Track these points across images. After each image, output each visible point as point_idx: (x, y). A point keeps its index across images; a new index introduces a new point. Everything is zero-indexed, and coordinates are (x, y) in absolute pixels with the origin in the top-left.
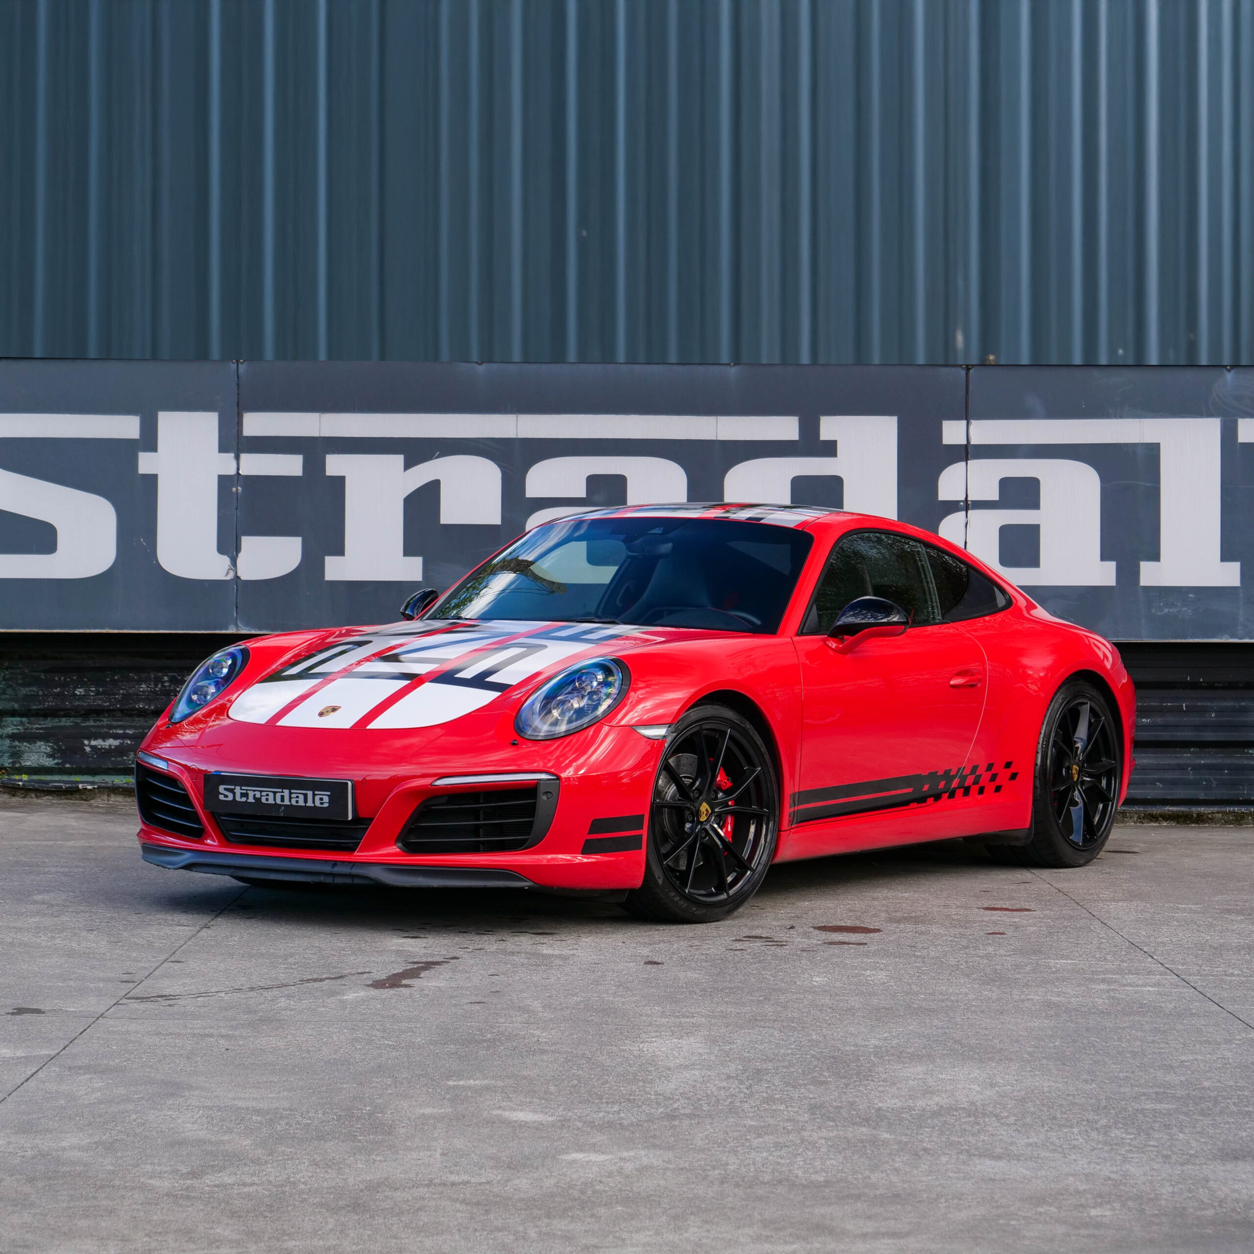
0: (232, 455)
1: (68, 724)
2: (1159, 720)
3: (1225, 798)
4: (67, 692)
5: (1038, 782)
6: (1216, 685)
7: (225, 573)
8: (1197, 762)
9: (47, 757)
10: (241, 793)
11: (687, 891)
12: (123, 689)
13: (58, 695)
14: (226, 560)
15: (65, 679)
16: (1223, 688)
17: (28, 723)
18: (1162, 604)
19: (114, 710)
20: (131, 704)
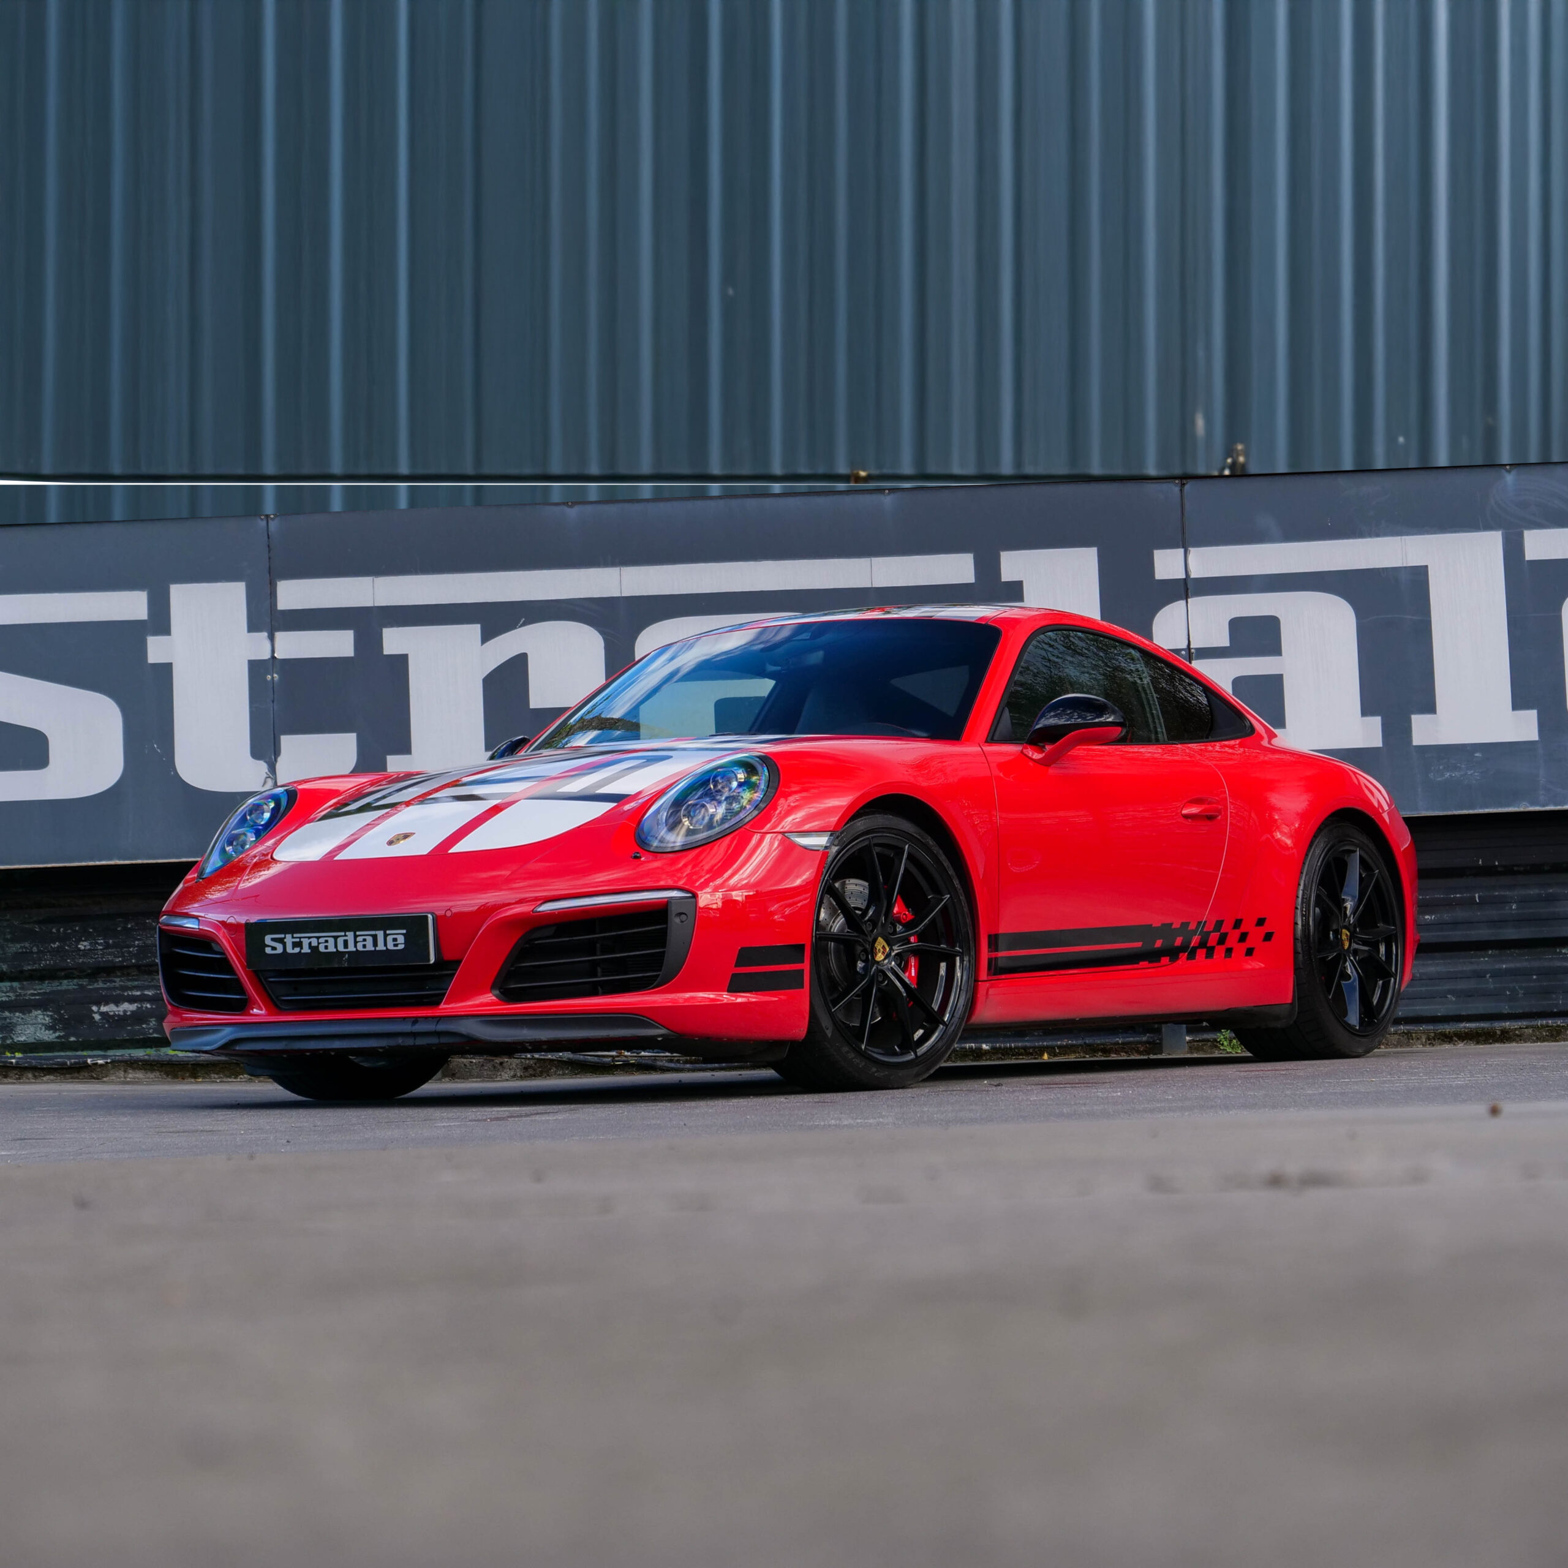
0: (265, 634)
1: (70, 987)
2: (1447, 917)
3: (1534, 1010)
4: (68, 946)
5: (1299, 945)
6: (1515, 868)
7: (263, 781)
8: (1497, 966)
9: (46, 1029)
10: (293, 943)
11: (863, 1047)
12: (139, 940)
13: (58, 951)
14: (262, 767)
15: (66, 930)
16: (1526, 873)
17: (20, 988)
18: (1441, 767)
19: (128, 967)
20: (150, 957)
